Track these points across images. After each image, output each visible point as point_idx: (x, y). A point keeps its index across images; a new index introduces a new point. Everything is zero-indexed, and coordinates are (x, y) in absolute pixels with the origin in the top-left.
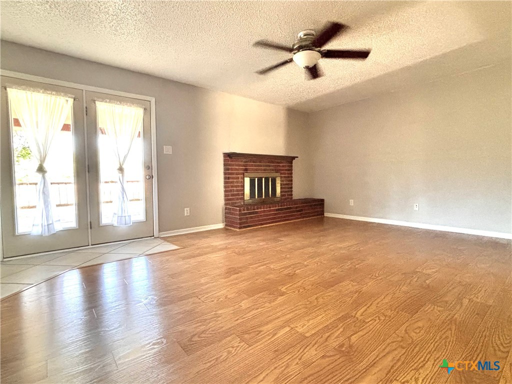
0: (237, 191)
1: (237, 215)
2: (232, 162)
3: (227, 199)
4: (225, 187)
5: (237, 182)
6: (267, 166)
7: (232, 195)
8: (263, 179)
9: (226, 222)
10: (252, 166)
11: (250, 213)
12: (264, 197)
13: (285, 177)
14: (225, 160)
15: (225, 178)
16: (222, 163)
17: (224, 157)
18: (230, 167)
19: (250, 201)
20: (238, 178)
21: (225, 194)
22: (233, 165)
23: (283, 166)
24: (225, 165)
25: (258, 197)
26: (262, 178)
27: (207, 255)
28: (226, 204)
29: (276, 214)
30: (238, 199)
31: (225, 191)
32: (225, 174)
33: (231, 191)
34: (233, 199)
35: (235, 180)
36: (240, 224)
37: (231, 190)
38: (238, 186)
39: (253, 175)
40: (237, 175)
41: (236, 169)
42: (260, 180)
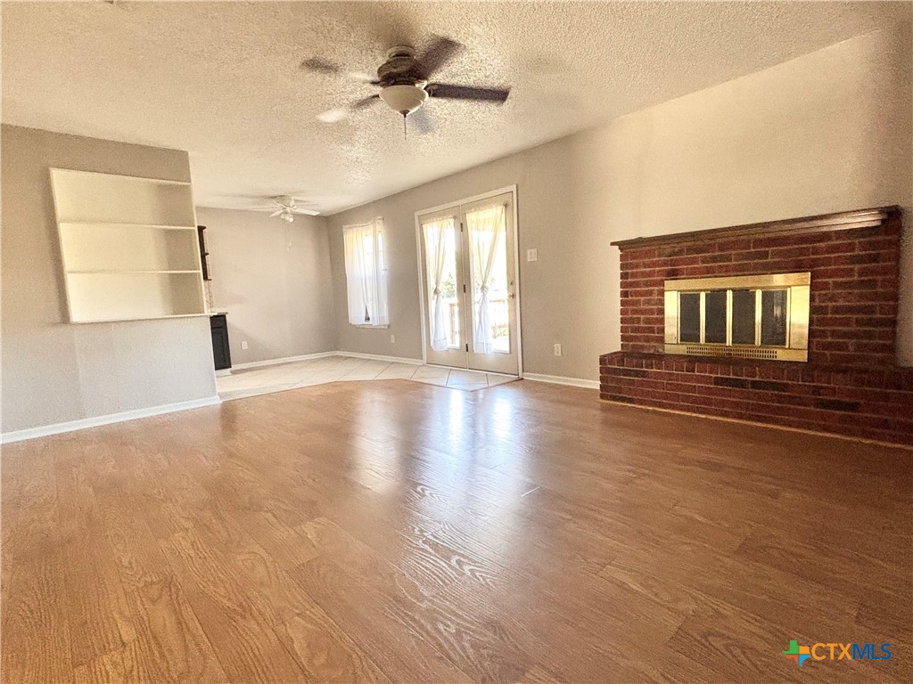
0: (648, 321)
2: (634, 259)
4: (624, 313)
5: (648, 302)
7: (635, 330)
8: (730, 295)
10: (693, 261)
12: (729, 342)
13: (839, 285)
14: (623, 258)
15: (623, 294)
18: (629, 271)
19: (679, 347)
20: (651, 293)
21: (622, 327)
22: (636, 266)
24: (623, 267)
25: (708, 339)
26: (722, 293)
28: (622, 347)
30: (647, 340)
31: (623, 321)
32: (624, 285)
33: (634, 320)
34: (637, 338)
35: (642, 298)
37: (631, 319)
38: (651, 311)
39: (693, 285)
40: (647, 286)
41: (644, 274)
42: (716, 299)
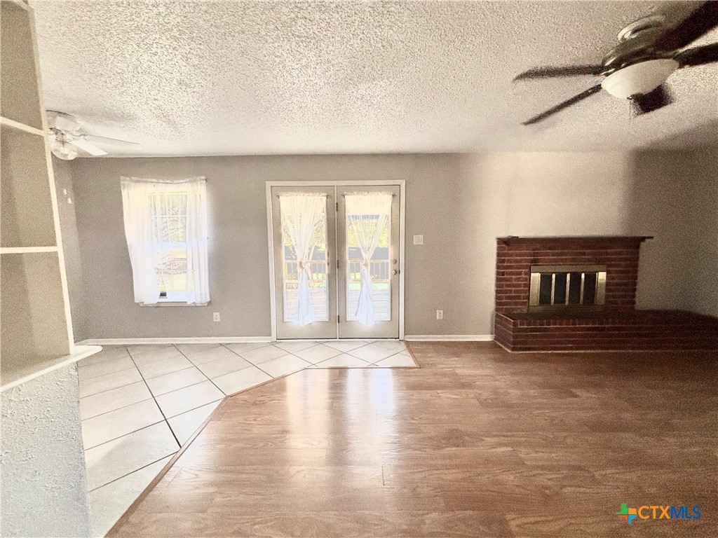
0: (516, 292)
1: (509, 329)
2: (510, 250)
3: (499, 303)
4: (497, 286)
5: (518, 279)
6: (578, 254)
7: (508, 298)
8: (568, 276)
9: (496, 334)
10: (547, 254)
11: (532, 330)
12: (567, 303)
13: (616, 272)
14: (499, 249)
15: (498, 273)
16: (495, 252)
17: (498, 243)
18: (506, 258)
19: (540, 308)
20: (520, 273)
21: (496, 296)
22: (511, 255)
23: (616, 253)
24: (498, 255)
25: (555, 303)
26: (565, 274)
27: (439, 391)
28: (497, 310)
29: (585, 336)
30: (516, 304)
31: (497, 292)
32: (498, 267)
33: (506, 292)
34: (510, 304)
35: (513, 277)
36: (514, 343)
37: (506, 290)
38: (520, 285)
39: (547, 269)
40: (518, 269)
41: (516, 261)
42: (561, 278)
